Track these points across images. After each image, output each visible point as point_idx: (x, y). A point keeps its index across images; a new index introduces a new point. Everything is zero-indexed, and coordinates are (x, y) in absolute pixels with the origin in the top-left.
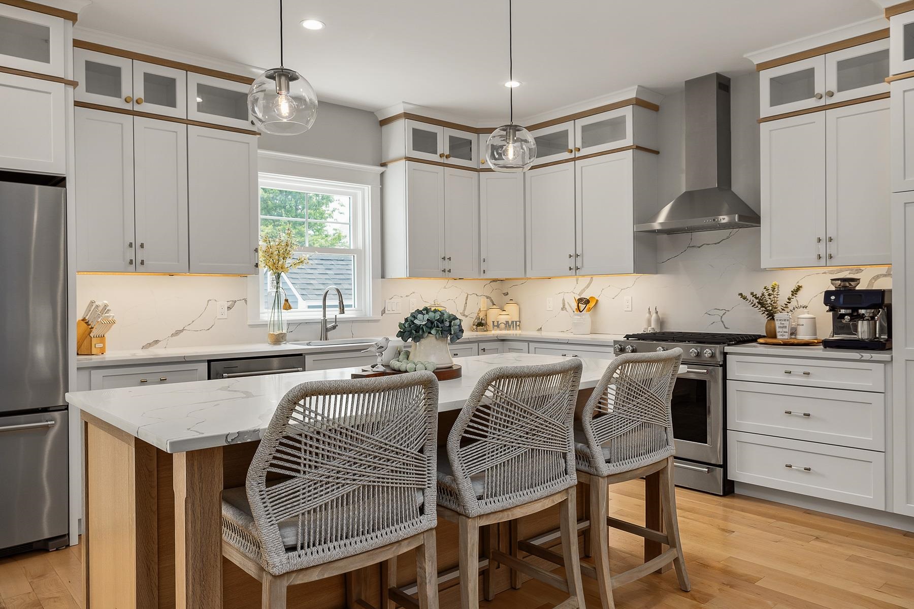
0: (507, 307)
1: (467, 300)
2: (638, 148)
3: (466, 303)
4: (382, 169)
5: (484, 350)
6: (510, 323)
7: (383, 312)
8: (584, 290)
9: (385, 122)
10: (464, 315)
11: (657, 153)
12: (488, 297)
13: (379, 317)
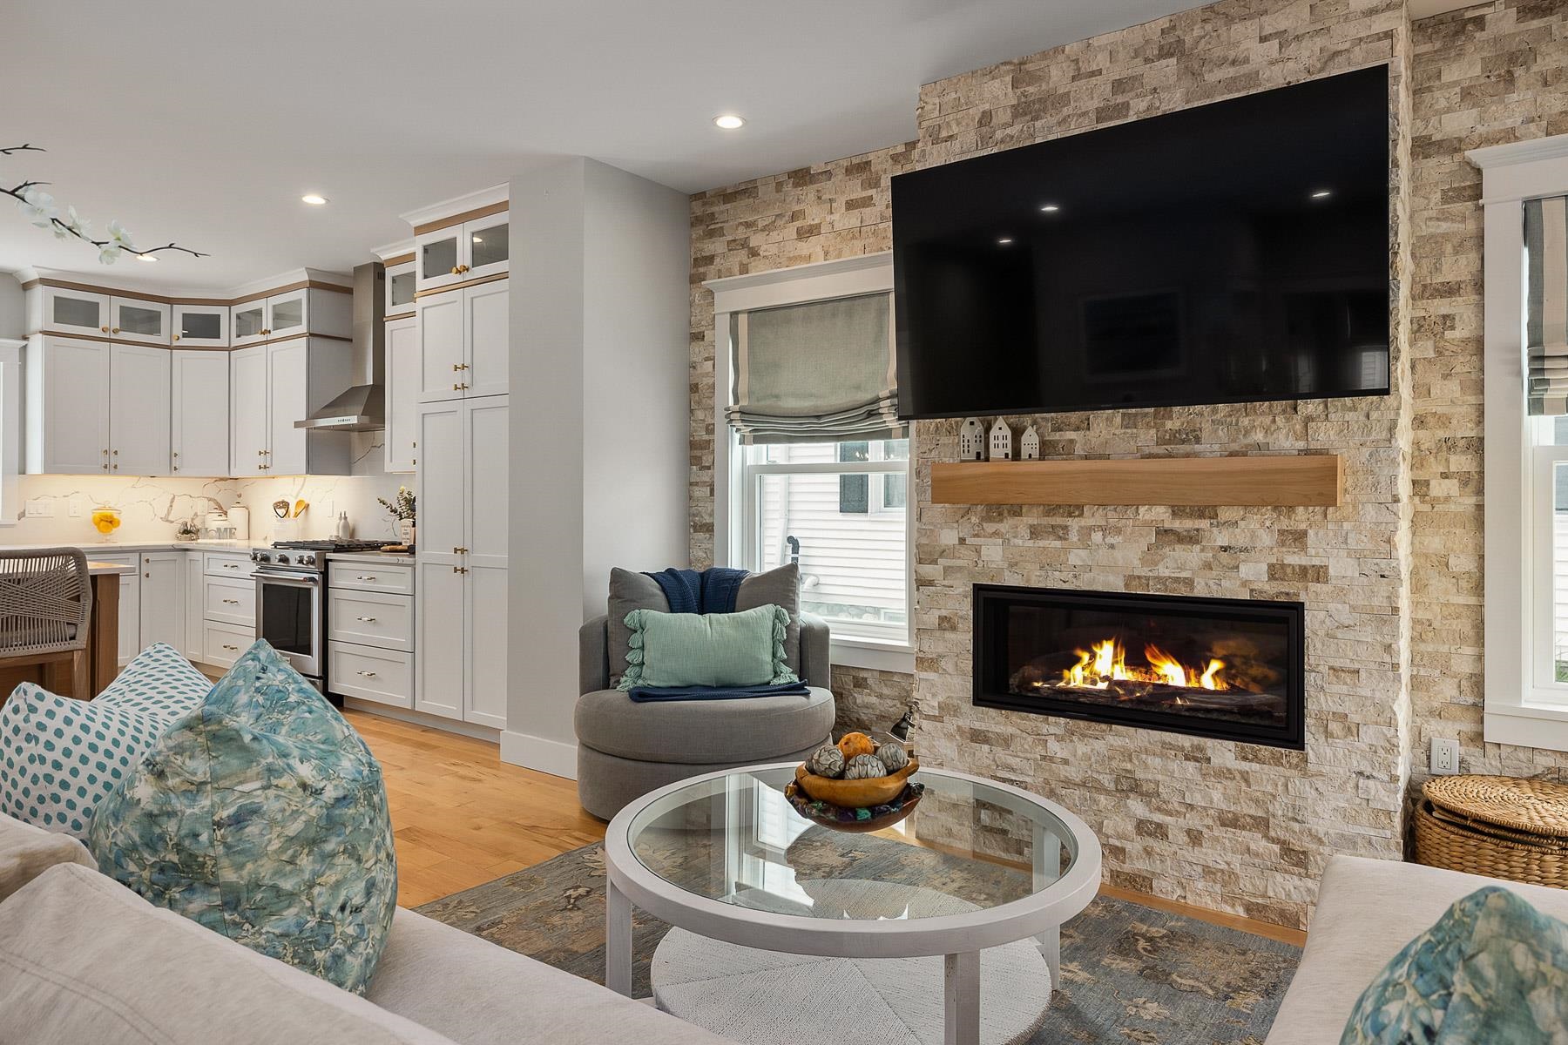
0: (231, 512)
1: (172, 502)
2: (311, 335)
3: (171, 506)
4: (24, 343)
5: (147, 561)
6: (222, 530)
7: (22, 515)
8: (299, 493)
9: (26, 286)
10: (167, 521)
11: (351, 340)
12: (210, 500)
13: (15, 521)
